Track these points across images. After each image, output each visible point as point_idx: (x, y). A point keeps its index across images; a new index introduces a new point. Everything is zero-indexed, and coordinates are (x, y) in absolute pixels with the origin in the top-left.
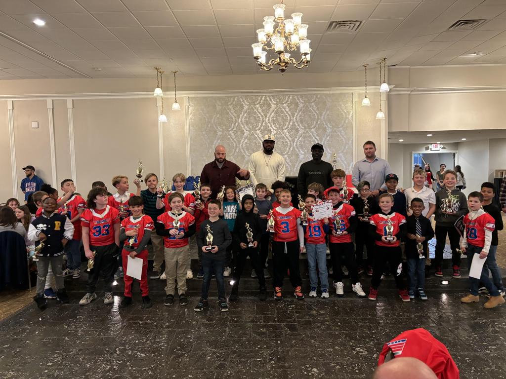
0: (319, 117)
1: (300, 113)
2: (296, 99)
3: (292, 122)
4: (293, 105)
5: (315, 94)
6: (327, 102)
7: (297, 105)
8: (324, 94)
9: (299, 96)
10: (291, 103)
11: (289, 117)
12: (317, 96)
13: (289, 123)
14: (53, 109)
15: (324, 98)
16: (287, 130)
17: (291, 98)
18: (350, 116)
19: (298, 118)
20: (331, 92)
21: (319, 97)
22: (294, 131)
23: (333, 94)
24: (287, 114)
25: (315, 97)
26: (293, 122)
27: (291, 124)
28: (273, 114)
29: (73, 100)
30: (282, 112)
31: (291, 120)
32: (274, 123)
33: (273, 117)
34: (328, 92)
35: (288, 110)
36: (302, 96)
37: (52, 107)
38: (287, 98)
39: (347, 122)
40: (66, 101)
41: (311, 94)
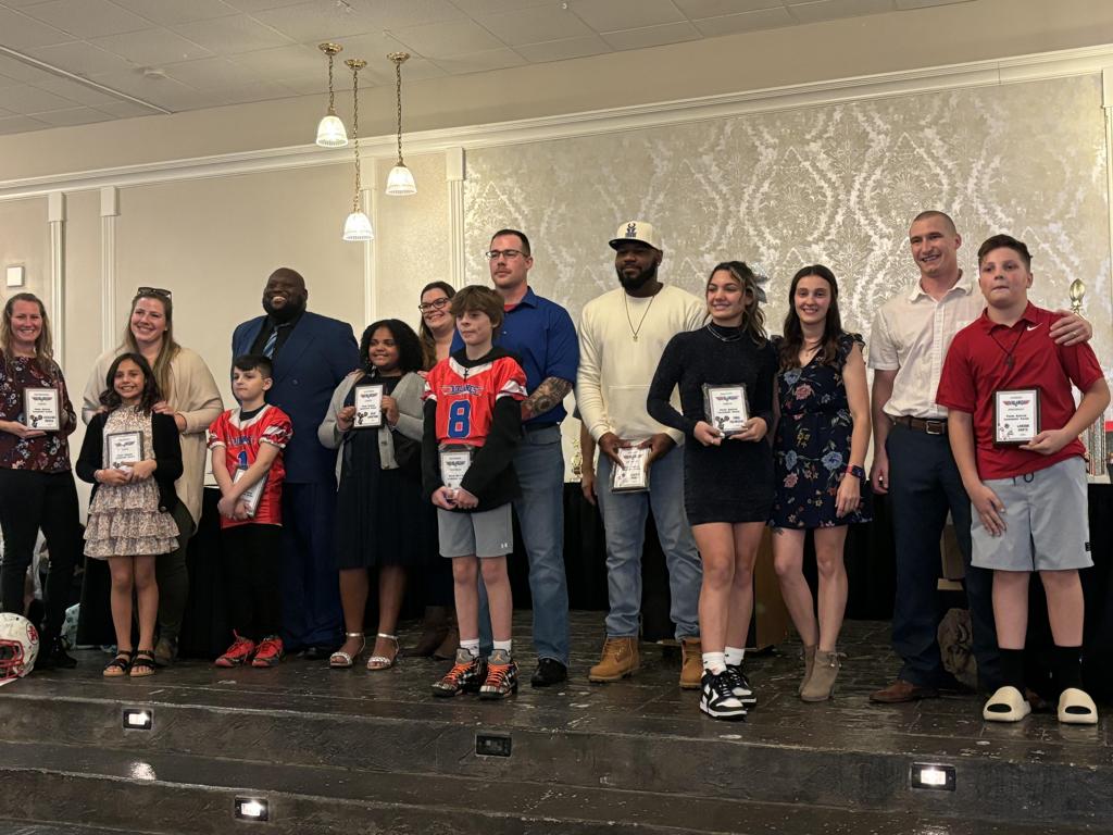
0: (958, 185)
1: (877, 174)
2: (861, 118)
3: (841, 211)
4: (848, 145)
5: (937, 93)
6: (991, 121)
7: (862, 141)
8: (976, 88)
9: (873, 106)
10: (839, 139)
11: (829, 193)
12: (946, 102)
13: (832, 218)
14: (63, 223)
15: (978, 103)
16: (822, 245)
17: (837, 116)
18: (1096, 172)
19: (868, 194)
20: (1007, 78)
21: (953, 101)
22: (850, 247)
23: (1013, 86)
24: (823, 183)
25: (937, 102)
26: (849, 213)
27: (839, 218)
28: (766, 187)
29: (117, 190)
30: (804, 176)
31: (837, 204)
32: (771, 223)
33: (767, 197)
34: (993, 79)
35: (824, 164)
36: (882, 105)
37: (59, 217)
38: (822, 117)
39: (1080, 195)
40: (97, 193)
41: (920, 95)
